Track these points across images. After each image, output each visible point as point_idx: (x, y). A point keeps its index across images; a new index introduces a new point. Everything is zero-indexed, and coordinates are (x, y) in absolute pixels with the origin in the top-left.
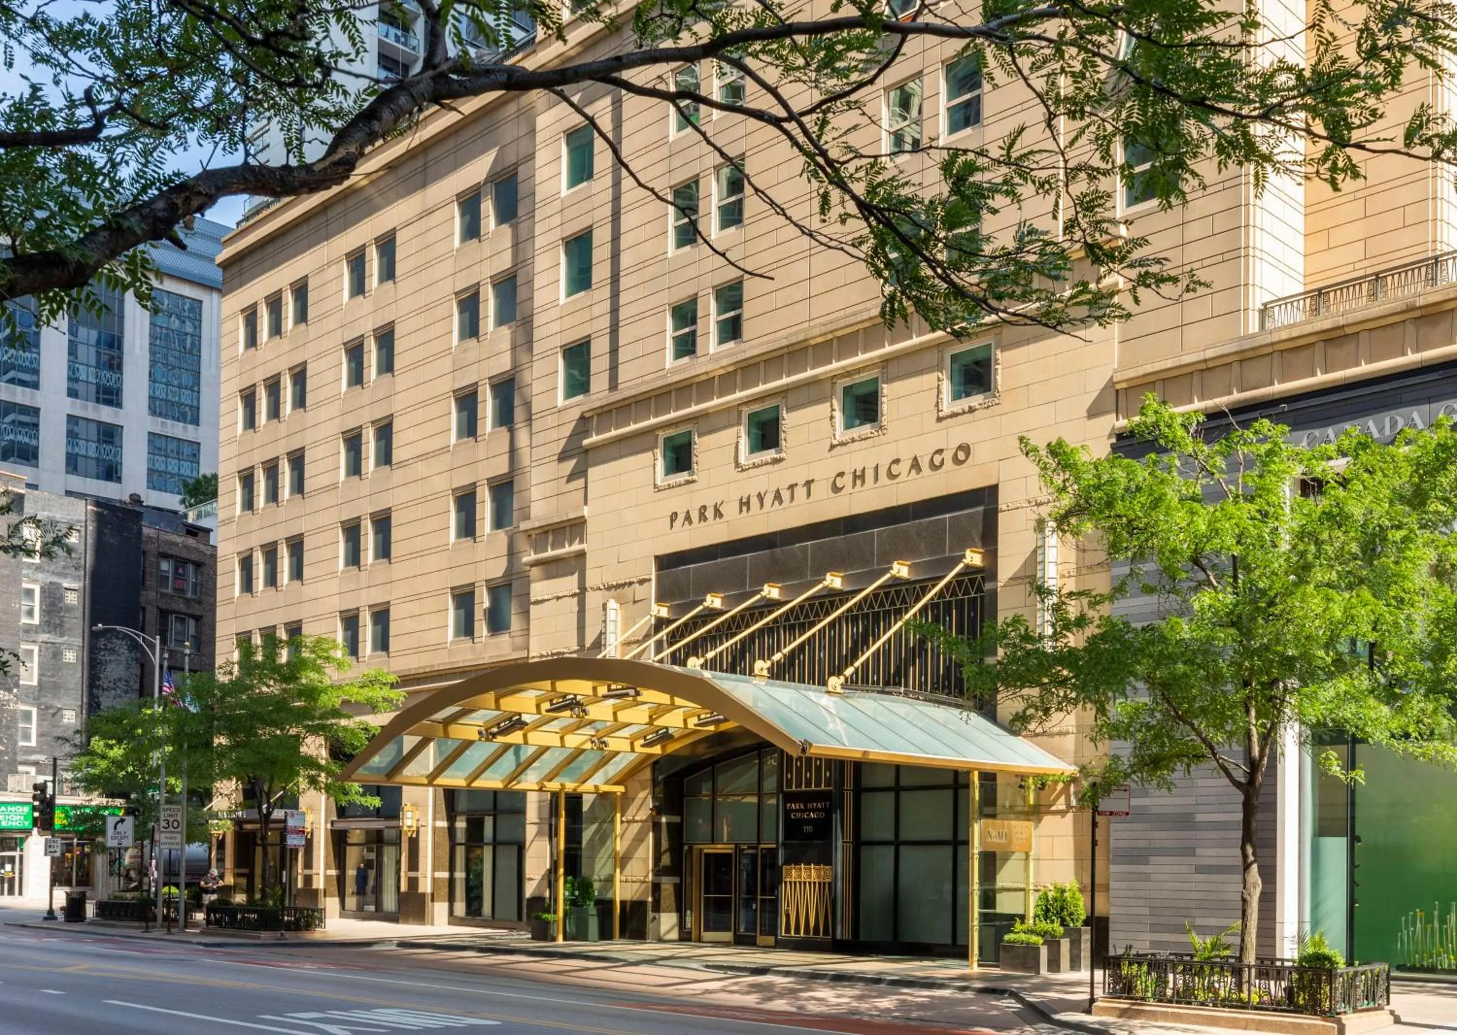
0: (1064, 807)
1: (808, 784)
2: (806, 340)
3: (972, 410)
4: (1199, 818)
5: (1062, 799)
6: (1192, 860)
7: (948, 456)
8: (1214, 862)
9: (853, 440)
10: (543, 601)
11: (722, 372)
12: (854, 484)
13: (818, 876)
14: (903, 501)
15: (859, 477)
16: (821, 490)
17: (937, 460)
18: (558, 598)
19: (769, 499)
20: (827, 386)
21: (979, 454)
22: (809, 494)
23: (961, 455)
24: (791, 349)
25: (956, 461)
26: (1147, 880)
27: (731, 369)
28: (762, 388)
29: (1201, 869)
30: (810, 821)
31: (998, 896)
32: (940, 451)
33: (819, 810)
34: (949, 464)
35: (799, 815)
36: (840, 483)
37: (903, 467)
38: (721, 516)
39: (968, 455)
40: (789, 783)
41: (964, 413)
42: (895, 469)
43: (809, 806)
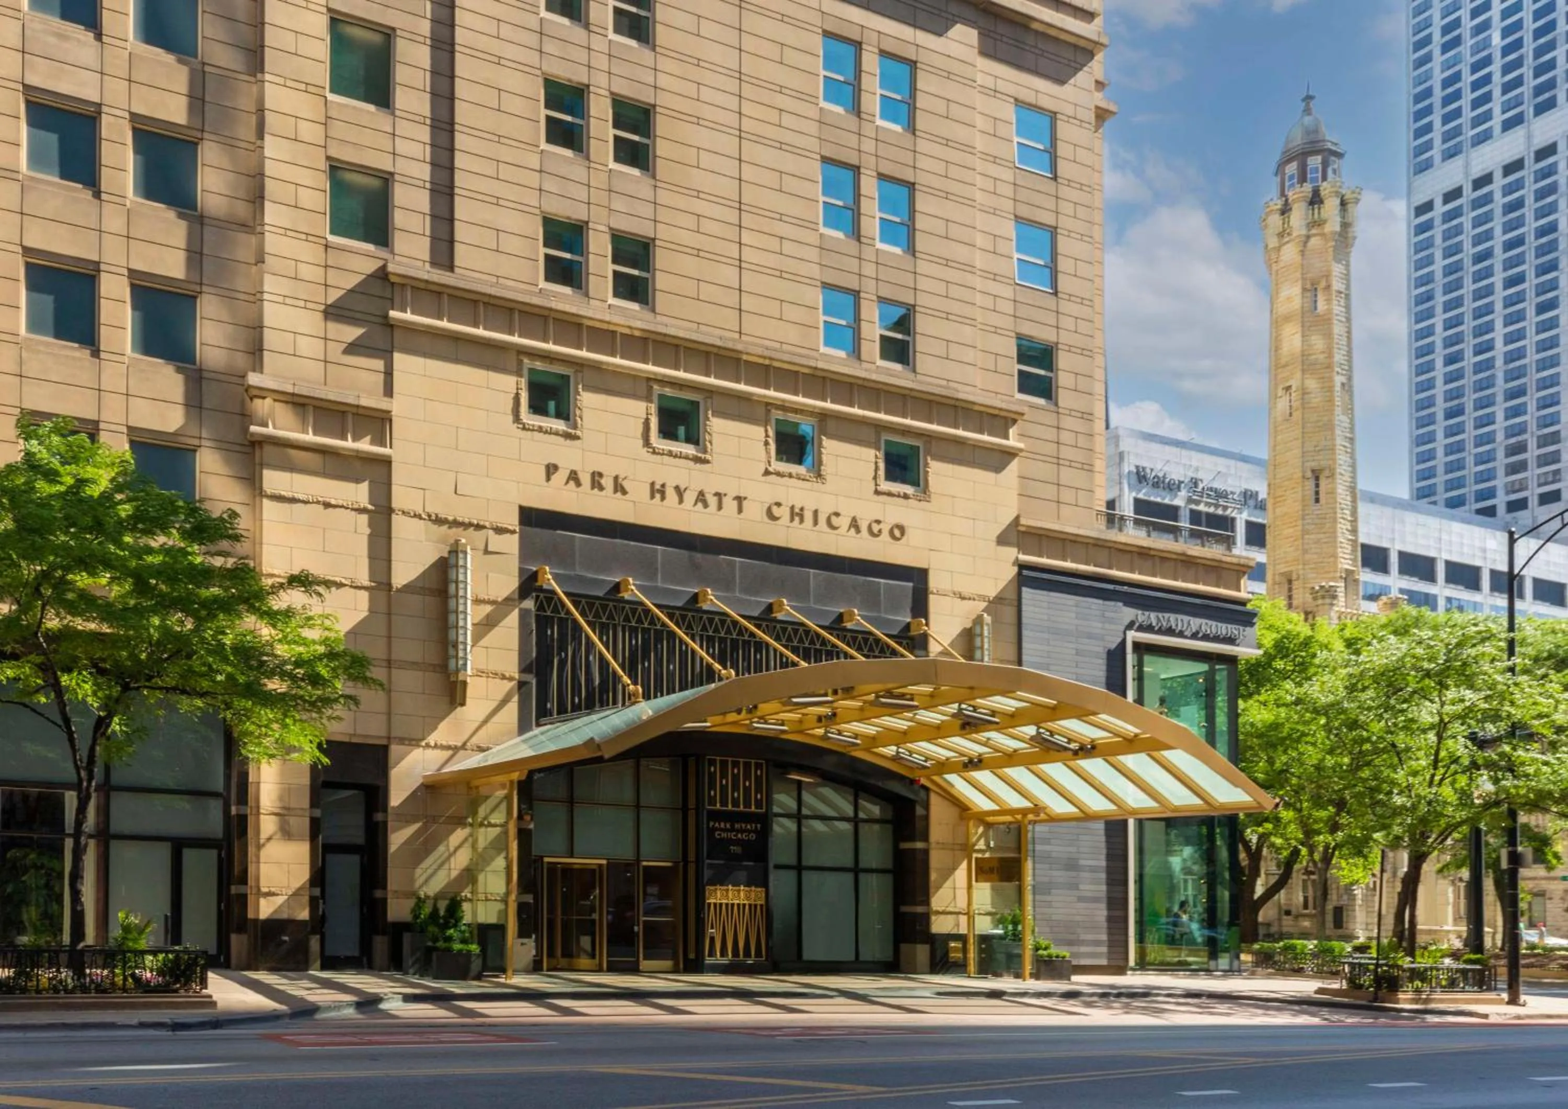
0: (983, 847)
1: (736, 803)
2: (741, 352)
3: (906, 497)
4: (1082, 862)
5: (982, 842)
6: (1075, 893)
7: (886, 528)
8: (1089, 894)
9: (790, 476)
10: (293, 500)
11: (627, 331)
12: (792, 520)
13: (748, 898)
14: (841, 553)
15: (797, 514)
16: (755, 511)
17: (876, 528)
18: (327, 505)
19: (690, 497)
20: (761, 411)
21: (913, 536)
22: (740, 510)
23: (897, 533)
24: (722, 352)
25: (892, 533)
26: (1050, 907)
27: (637, 333)
28: (681, 374)
29: (1081, 899)
30: (738, 842)
31: (933, 918)
32: (878, 522)
33: (750, 832)
34: (885, 535)
35: (724, 835)
36: (776, 511)
37: (843, 522)
38: (624, 492)
39: (903, 534)
40: (712, 801)
41: (899, 496)
42: (835, 521)
43: (737, 826)
